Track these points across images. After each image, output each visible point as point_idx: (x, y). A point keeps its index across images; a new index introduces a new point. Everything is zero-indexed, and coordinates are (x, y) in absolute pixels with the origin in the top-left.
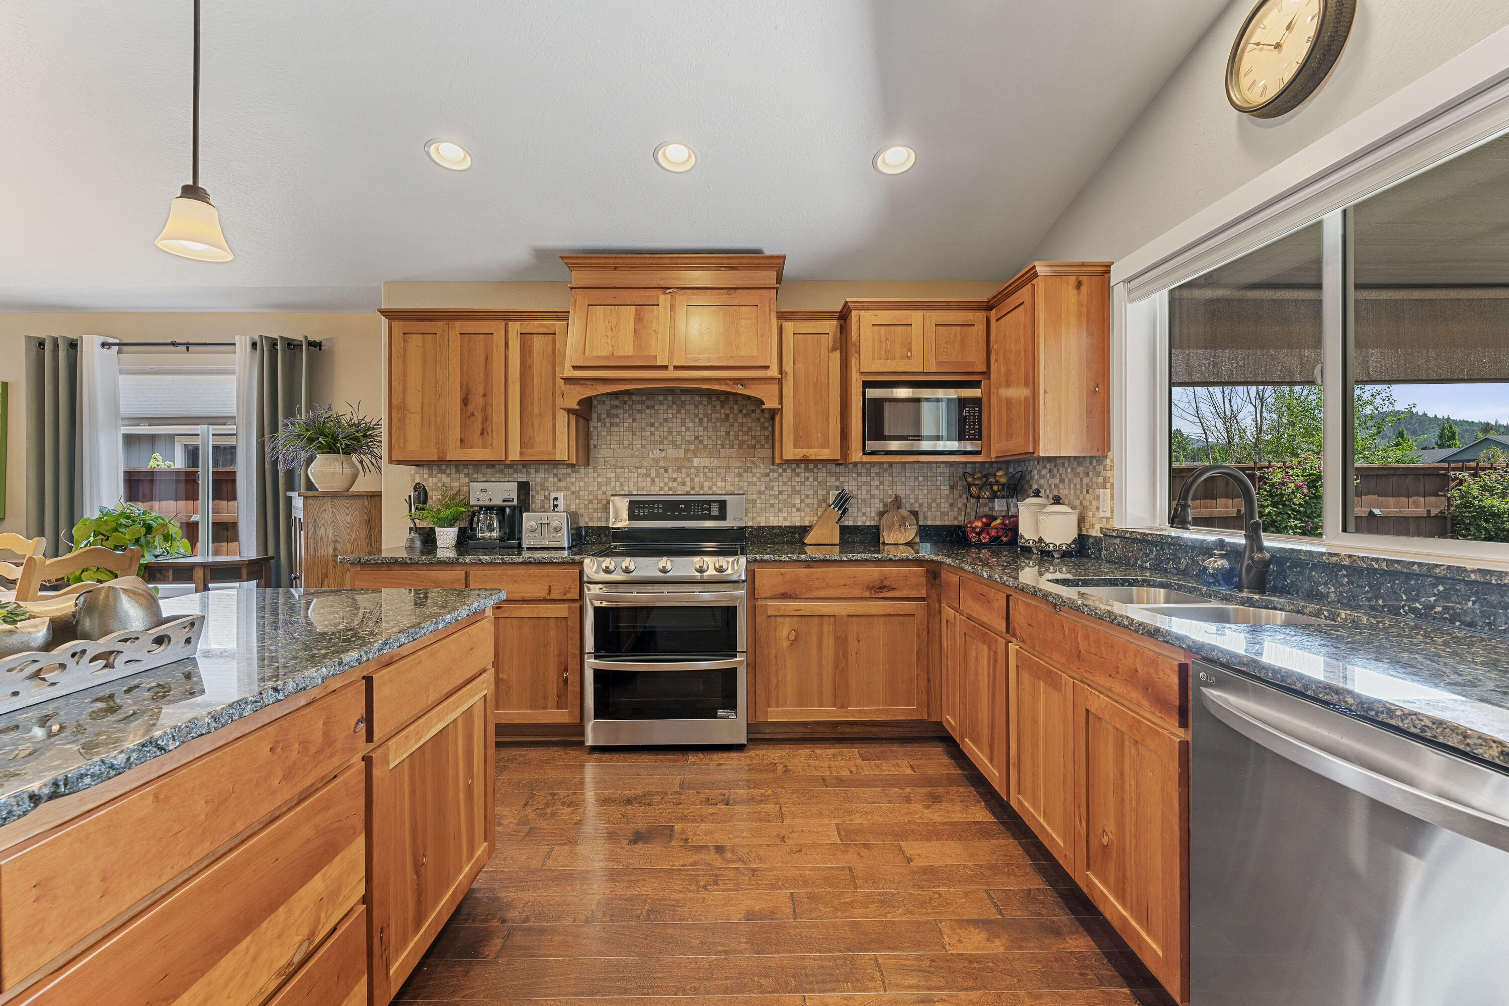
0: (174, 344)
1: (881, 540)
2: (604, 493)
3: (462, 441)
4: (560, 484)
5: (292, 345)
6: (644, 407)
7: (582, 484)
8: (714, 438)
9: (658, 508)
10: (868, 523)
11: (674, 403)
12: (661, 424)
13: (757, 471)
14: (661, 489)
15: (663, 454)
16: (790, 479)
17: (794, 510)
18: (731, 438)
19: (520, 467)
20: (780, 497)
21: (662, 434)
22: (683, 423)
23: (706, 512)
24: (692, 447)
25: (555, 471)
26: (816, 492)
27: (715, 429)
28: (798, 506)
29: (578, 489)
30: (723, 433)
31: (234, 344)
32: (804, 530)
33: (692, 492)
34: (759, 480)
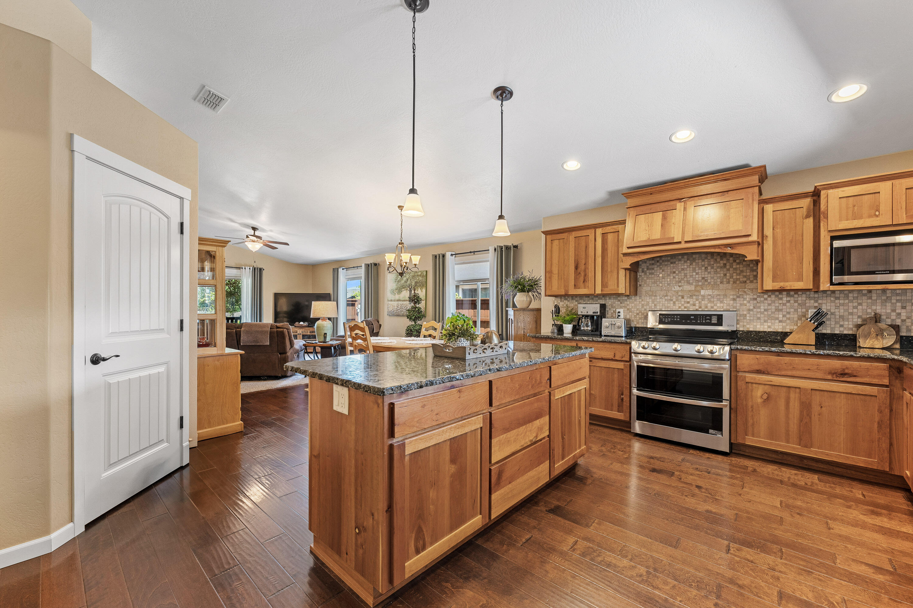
0: (471, 252)
1: (858, 344)
2: (645, 310)
3: (575, 285)
4: (621, 305)
5: (508, 248)
6: (669, 263)
7: (633, 305)
8: (715, 278)
9: (677, 318)
10: (846, 332)
11: (688, 259)
12: (680, 272)
13: (748, 297)
14: (680, 307)
15: (681, 288)
16: (774, 302)
17: (777, 321)
18: (728, 277)
19: (601, 297)
20: (766, 313)
21: (680, 277)
22: (694, 270)
23: (708, 321)
24: (700, 284)
25: (619, 298)
26: (796, 310)
27: (716, 272)
28: (780, 319)
29: (631, 307)
30: (722, 275)
31: (489, 250)
32: (786, 335)
33: (700, 309)
34: (749, 302)
